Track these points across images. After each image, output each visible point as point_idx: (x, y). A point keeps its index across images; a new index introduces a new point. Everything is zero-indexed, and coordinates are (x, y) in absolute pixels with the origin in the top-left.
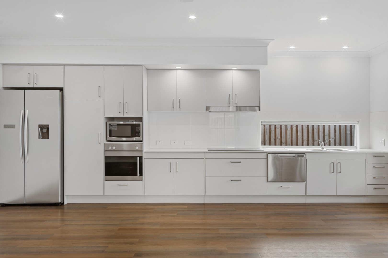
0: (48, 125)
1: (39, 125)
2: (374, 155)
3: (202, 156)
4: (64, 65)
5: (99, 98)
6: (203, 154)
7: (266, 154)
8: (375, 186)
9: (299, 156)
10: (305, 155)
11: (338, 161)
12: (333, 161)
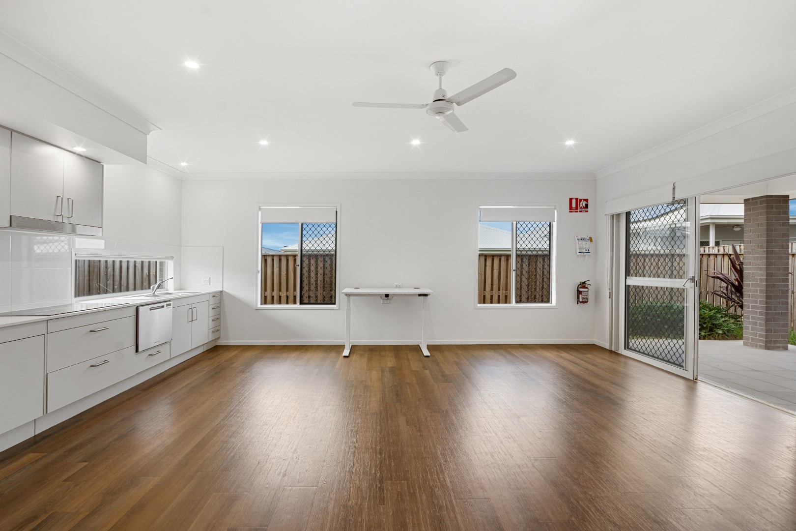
2: (214, 295)
3: (42, 329)
7: (135, 307)
8: (213, 330)
9: (168, 305)
10: (171, 302)
11: (194, 306)
12: (190, 306)
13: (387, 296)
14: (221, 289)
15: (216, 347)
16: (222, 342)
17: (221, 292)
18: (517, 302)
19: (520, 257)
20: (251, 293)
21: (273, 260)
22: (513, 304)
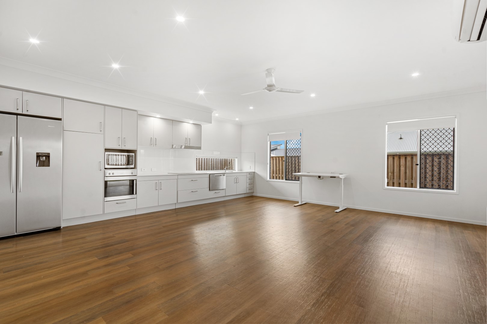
0: (49, 154)
1: (37, 153)
2: (249, 173)
3: (176, 177)
4: (63, 98)
5: (100, 132)
6: (177, 176)
8: (249, 188)
9: (223, 175)
10: (225, 174)
11: (237, 177)
12: (236, 177)
13: (319, 177)
14: (254, 171)
15: (253, 196)
16: (254, 194)
17: (254, 172)
18: (420, 187)
19: (425, 156)
20: (265, 173)
21: (276, 159)
22: (418, 188)
